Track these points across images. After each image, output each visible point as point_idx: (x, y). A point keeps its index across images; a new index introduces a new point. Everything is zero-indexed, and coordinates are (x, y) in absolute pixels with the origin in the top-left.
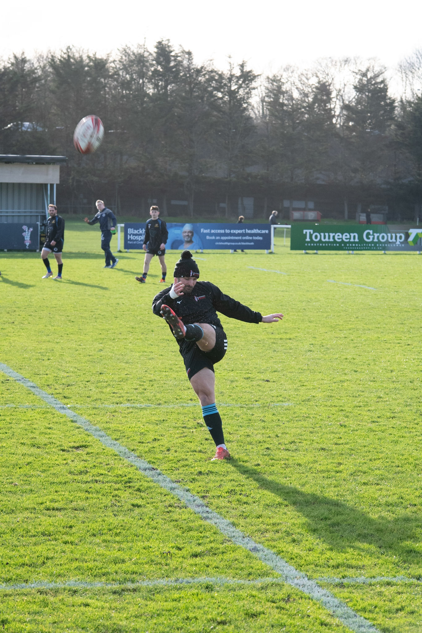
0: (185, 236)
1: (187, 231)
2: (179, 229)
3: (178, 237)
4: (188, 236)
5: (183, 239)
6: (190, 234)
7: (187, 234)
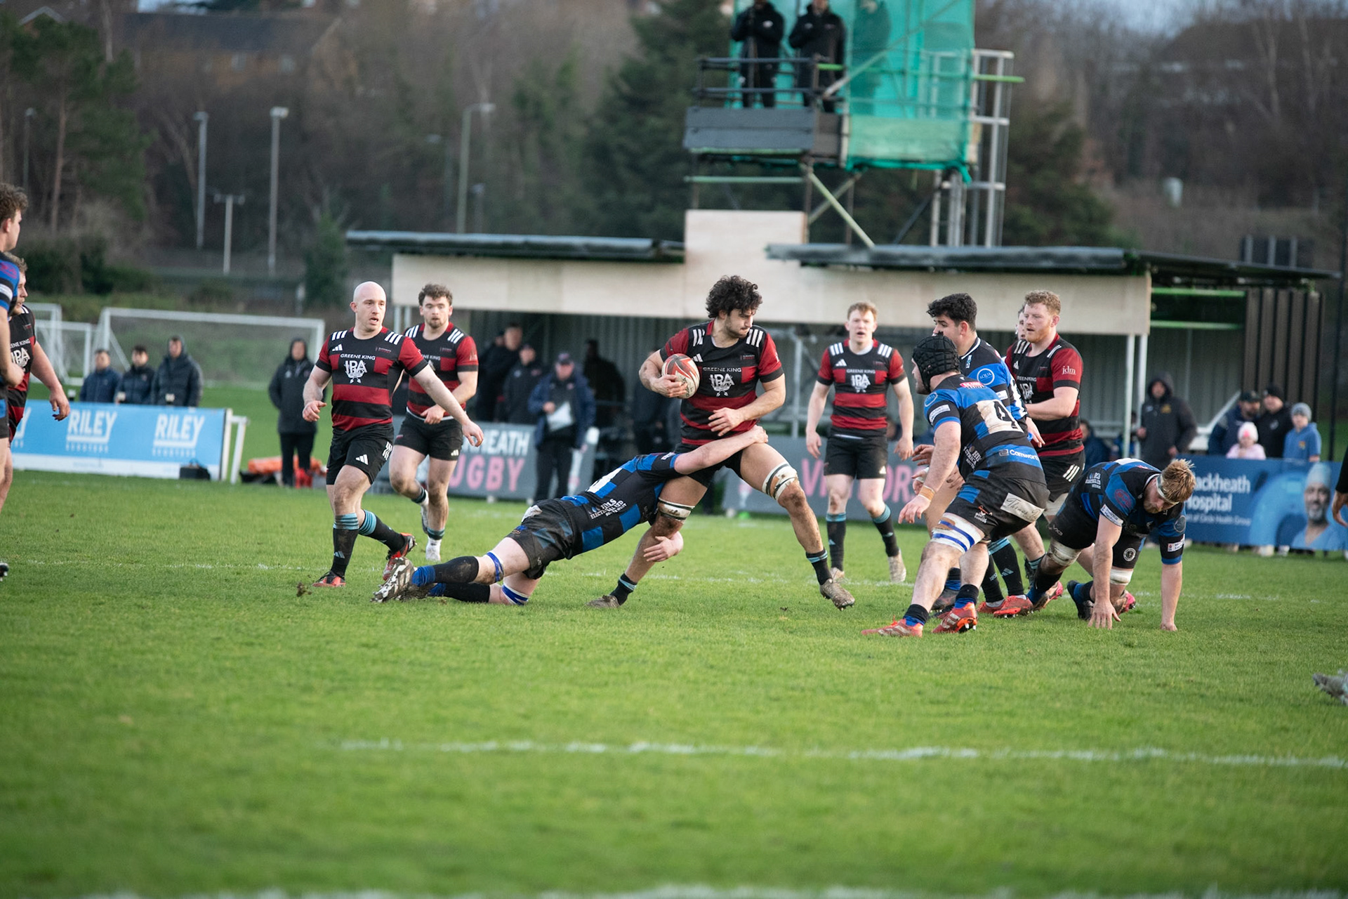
0: (1309, 504)
1: (1317, 486)
2: (1298, 480)
3: (1293, 506)
4: (1317, 502)
5: (1305, 511)
6: (1322, 498)
7: (1313, 497)
